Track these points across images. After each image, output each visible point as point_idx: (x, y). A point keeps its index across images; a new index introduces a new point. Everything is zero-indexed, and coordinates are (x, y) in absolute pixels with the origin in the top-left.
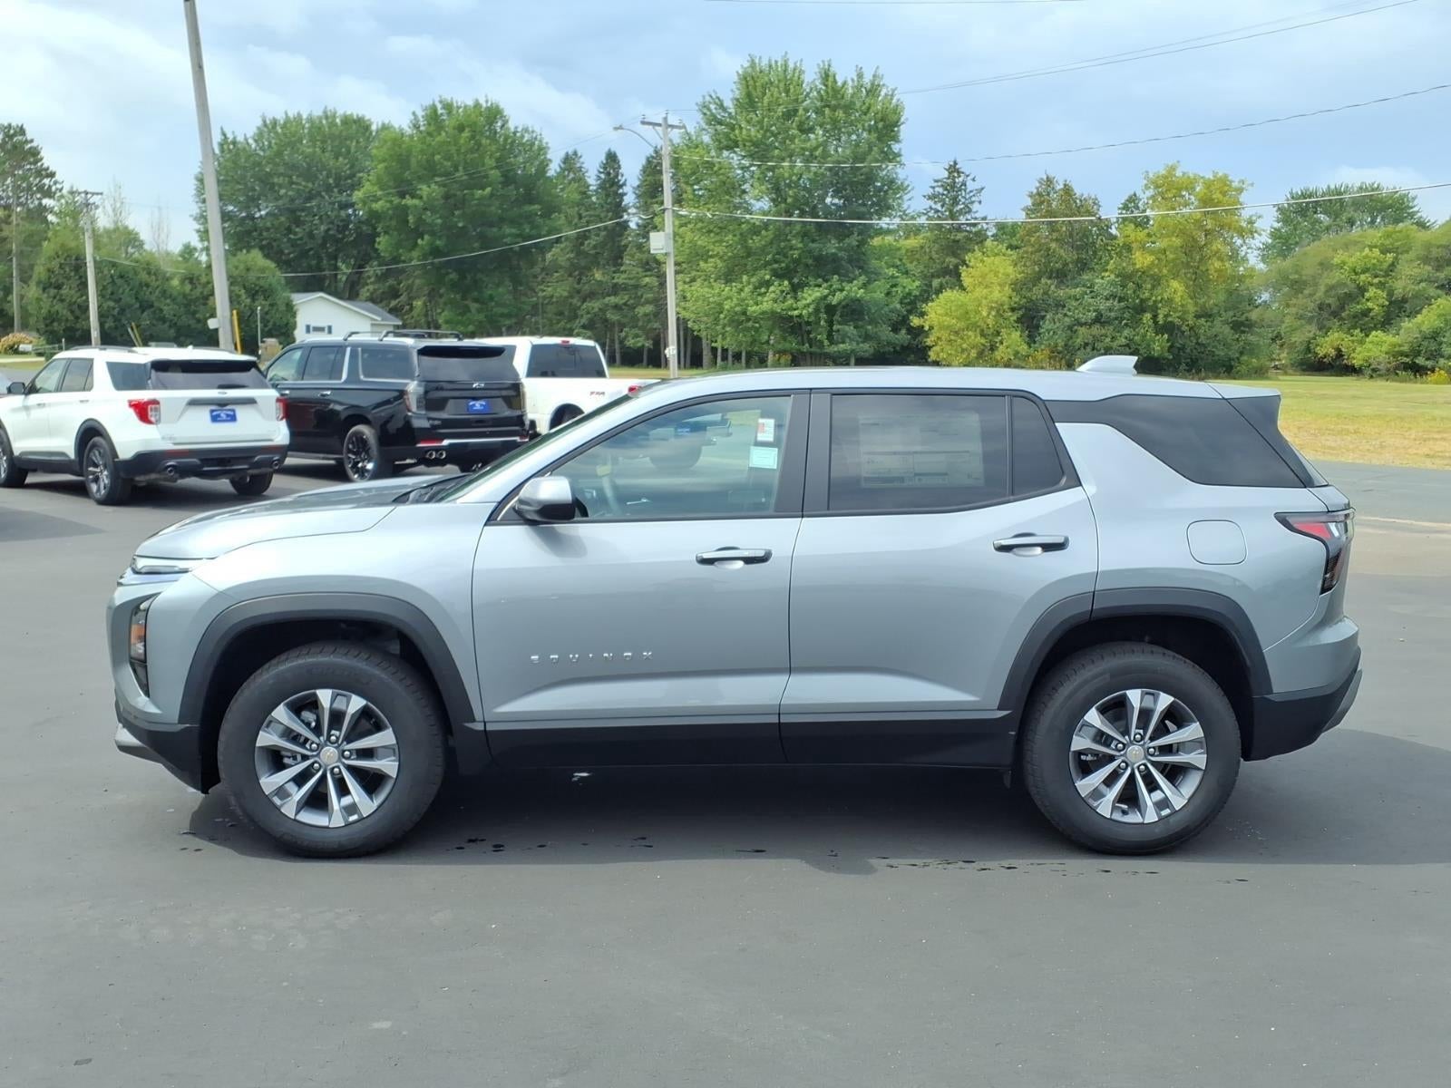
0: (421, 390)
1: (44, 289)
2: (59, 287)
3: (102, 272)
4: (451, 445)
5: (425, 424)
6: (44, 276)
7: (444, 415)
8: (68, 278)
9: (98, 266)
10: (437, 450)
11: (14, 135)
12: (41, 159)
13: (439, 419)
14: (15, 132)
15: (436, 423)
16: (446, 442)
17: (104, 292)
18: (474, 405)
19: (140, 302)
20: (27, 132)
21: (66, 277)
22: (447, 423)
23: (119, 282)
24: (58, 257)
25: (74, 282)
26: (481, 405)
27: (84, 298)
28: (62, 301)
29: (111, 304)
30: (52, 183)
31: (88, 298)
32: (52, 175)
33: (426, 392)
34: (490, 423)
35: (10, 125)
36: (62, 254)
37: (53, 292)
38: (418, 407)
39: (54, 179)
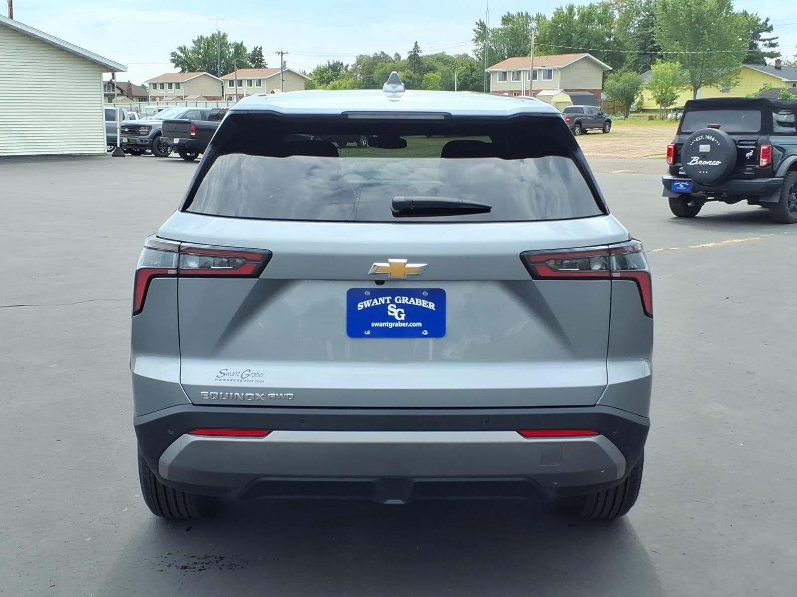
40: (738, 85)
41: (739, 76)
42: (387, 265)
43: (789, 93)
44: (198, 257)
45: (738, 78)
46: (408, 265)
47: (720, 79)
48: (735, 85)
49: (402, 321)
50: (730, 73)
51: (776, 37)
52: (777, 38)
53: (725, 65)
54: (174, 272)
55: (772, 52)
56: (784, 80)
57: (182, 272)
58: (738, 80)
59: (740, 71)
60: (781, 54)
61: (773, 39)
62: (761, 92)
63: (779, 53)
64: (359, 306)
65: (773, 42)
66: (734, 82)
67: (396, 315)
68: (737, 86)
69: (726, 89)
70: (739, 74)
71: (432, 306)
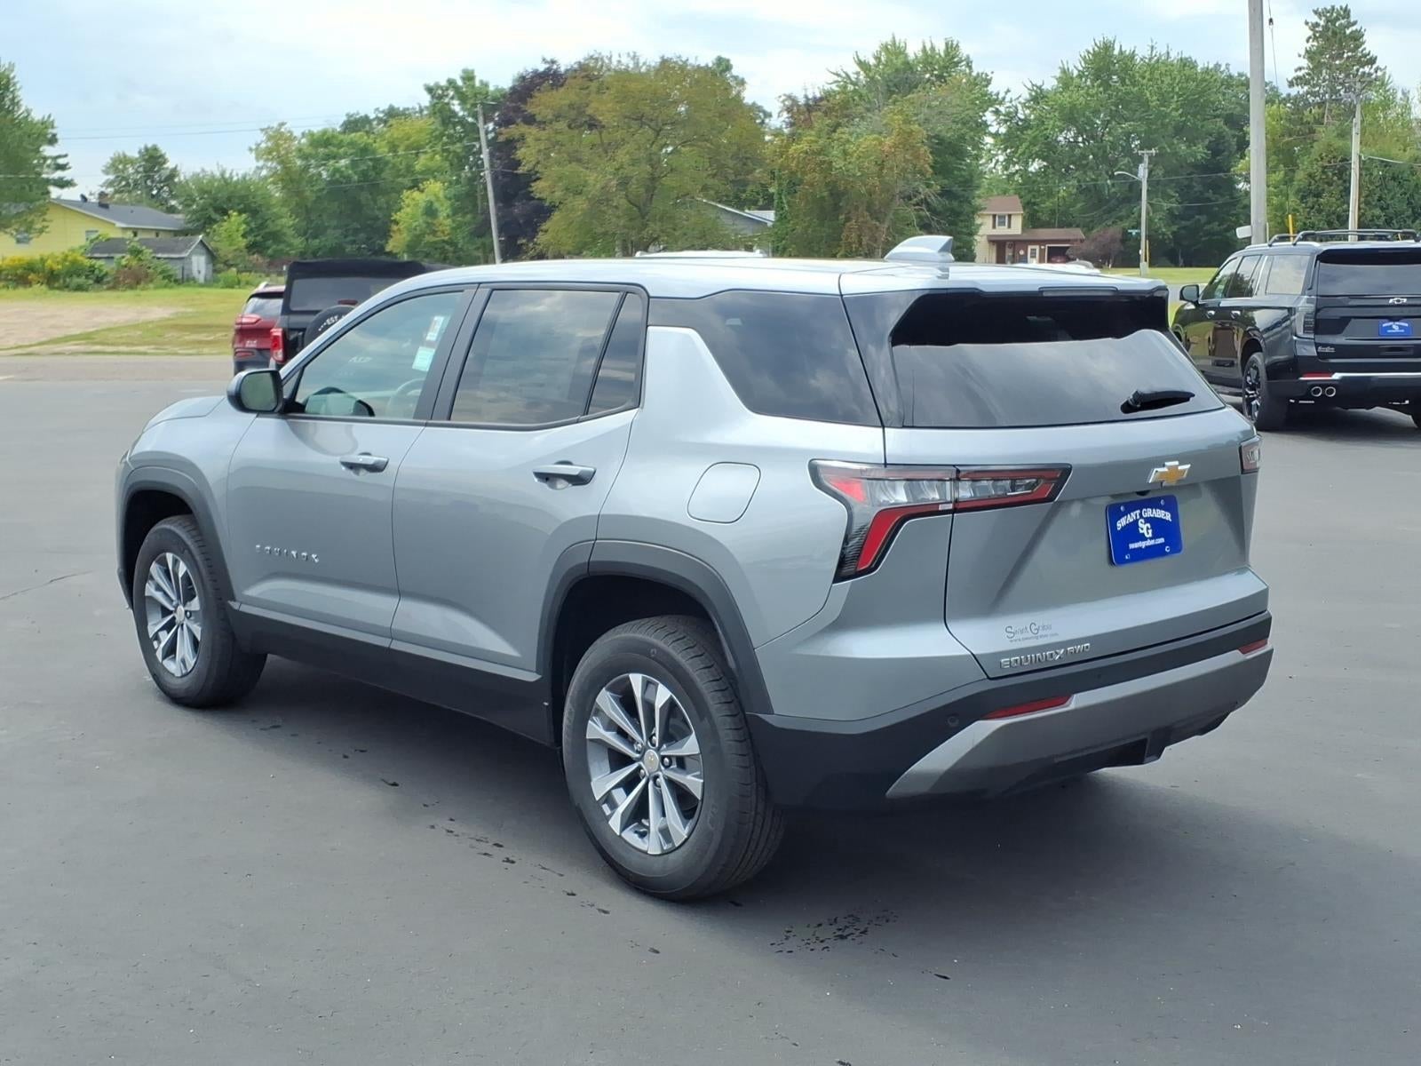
0: (1312, 307)
1: (1303, 198)
2: (1318, 195)
3: (1371, 174)
4: (1344, 379)
5: (1311, 351)
6: (1303, 184)
7: (1340, 340)
8: (1330, 184)
9: (1365, 167)
10: (1324, 385)
11: (1337, 19)
12: (1363, 43)
13: (1332, 346)
14: (1339, 14)
15: (1327, 350)
16: (1337, 376)
17: (1369, 198)
18: (1390, 327)
19: (1413, 208)
20: (1352, 14)
21: (1327, 183)
22: (1342, 351)
23: (1392, 184)
24: (1322, 159)
25: (1336, 190)
26: (1401, 327)
27: (1345, 206)
28: (1320, 211)
29: (1377, 212)
30: (1372, 71)
31: (1349, 207)
32: (1372, 61)
33: (1317, 310)
34: (1411, 352)
35: (1333, 8)
36: (1326, 156)
37: (1311, 200)
38: (1305, 329)
39: (1374, 66)
40: (47, 232)
41: (47, 217)
42: (1165, 469)
43: (142, 245)
44: (970, 483)
45: (44, 220)
46: (1180, 468)
47: (13, 221)
48: (41, 231)
49: (1151, 539)
50: (31, 211)
51: (64, 153)
52: (66, 156)
53: (16, 199)
54: (950, 506)
55: (61, 179)
56: (119, 224)
57: (960, 506)
58: (45, 224)
59: (48, 209)
60: (76, 181)
61: (59, 157)
62: (92, 244)
63: (72, 180)
64: (1118, 525)
65: (61, 161)
66: (38, 226)
67: (1145, 531)
68: (44, 234)
69: (25, 238)
70: (45, 214)
71: (1168, 517)
